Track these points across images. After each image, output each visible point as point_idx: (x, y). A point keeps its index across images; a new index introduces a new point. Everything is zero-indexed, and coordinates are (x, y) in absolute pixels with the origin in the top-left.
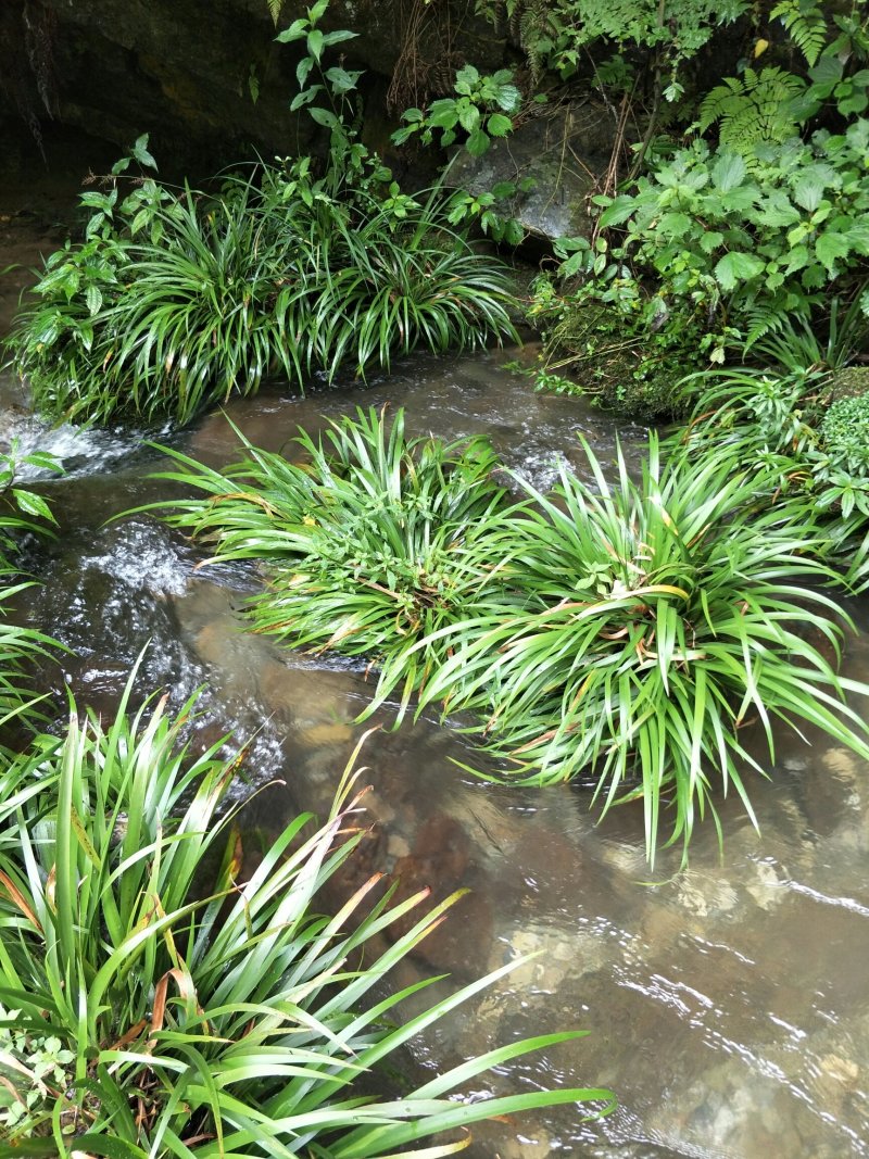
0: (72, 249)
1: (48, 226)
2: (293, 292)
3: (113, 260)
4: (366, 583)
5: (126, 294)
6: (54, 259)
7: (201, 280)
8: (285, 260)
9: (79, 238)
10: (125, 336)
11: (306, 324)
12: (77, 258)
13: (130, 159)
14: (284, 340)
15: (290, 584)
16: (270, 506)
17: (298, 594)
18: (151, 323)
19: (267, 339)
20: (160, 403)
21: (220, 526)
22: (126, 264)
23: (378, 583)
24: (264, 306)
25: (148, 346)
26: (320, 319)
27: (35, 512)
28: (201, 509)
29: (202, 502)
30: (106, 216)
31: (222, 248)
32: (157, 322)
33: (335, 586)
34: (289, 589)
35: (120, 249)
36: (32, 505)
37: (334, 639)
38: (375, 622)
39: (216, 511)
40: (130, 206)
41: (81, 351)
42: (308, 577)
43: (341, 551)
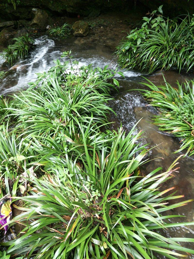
0: (137, 29)
1: (130, 25)
2: (185, 49)
3: (146, 33)
4: (185, 121)
5: (146, 42)
6: (132, 31)
7: (164, 41)
8: (185, 41)
9: (140, 27)
10: (143, 51)
11: (186, 57)
12: (138, 31)
13: (157, 10)
14: (180, 60)
15: (166, 115)
16: (166, 97)
17: (167, 118)
18: (150, 49)
19: (176, 58)
20: (145, 68)
21: (153, 98)
22: (148, 35)
23: (188, 122)
24: (178, 51)
25: (148, 54)
26: (190, 56)
27: (116, 84)
28: (150, 93)
29: (151, 92)
30: (147, 23)
31: (172, 35)
32: (152, 49)
33: (178, 119)
34: (165, 116)
35: (148, 31)
36: (116, 83)
37: (173, 131)
38: (185, 131)
39: (153, 94)
40: (153, 21)
41: (132, 52)
42: (171, 115)
43: (182, 112)
